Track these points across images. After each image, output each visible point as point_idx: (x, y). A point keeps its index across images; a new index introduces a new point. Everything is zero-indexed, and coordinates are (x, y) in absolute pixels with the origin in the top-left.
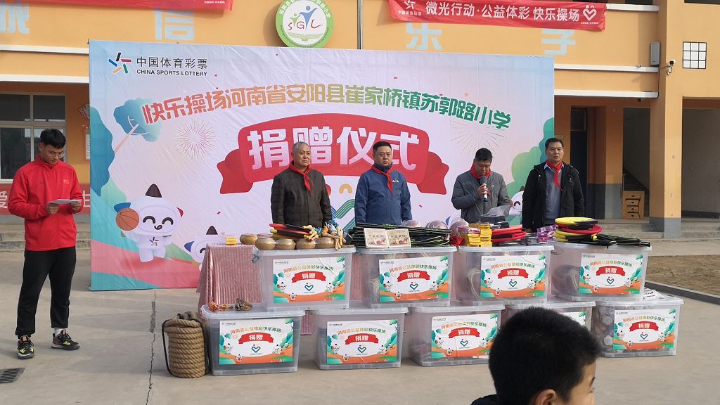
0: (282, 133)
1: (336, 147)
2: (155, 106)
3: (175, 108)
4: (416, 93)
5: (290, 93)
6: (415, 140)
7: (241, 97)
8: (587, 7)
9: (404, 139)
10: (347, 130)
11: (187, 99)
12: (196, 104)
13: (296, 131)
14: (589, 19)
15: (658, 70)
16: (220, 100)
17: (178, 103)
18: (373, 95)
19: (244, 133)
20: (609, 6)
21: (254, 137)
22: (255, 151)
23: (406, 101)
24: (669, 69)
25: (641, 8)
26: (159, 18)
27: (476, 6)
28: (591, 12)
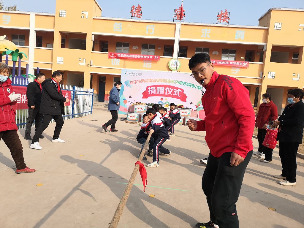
1: (165, 91)
2: (132, 81)
3: (135, 82)
4: (182, 82)
5: (157, 80)
6: (181, 91)
7: (147, 81)
8: (244, 62)
9: (179, 90)
10: (167, 88)
11: (138, 81)
12: (139, 81)
13: (157, 88)
14: (245, 65)
15: (261, 78)
16: (144, 81)
17: (136, 81)
18: (173, 82)
19: (147, 87)
20: (250, 62)
21: (149, 88)
22: (149, 91)
24: (264, 78)
25: (259, 63)
26: (144, 63)
27: (216, 61)
28: (245, 63)
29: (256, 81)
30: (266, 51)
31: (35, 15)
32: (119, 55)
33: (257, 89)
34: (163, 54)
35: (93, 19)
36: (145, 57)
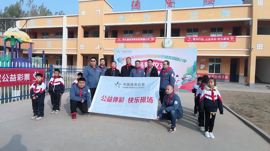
0: (143, 63)
2: (123, 58)
5: (144, 56)
7: (136, 57)
8: (231, 37)
14: (232, 39)
15: (250, 50)
16: (133, 57)
18: (159, 56)
20: (237, 36)
23: (165, 57)
24: (253, 50)
25: (246, 36)
26: (143, 43)
27: (204, 38)
29: (244, 53)
30: (252, 25)
31: (67, 16)
32: (123, 40)
33: (246, 60)
34: (160, 36)
35: (104, 14)
36: (144, 39)
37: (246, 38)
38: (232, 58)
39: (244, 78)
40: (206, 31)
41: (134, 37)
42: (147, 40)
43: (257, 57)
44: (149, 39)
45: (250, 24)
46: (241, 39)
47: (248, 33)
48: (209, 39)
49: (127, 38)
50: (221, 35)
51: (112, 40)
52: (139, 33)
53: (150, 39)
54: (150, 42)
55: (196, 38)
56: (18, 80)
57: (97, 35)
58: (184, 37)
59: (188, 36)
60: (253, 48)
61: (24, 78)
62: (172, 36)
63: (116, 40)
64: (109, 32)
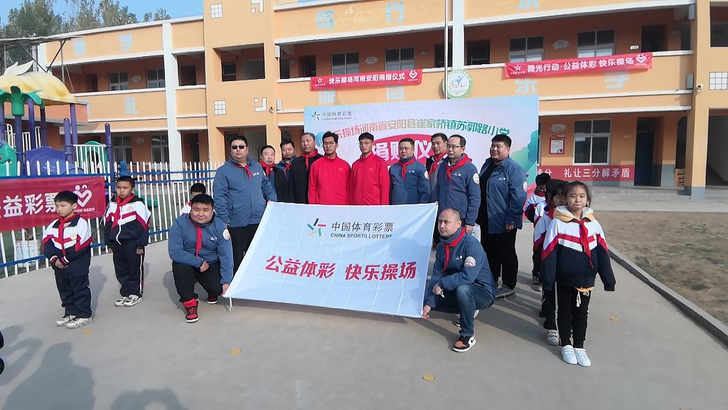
0: (385, 144)
4: (454, 121)
5: (389, 125)
7: (366, 128)
11: (343, 130)
13: (392, 143)
15: (691, 91)
16: (357, 130)
18: (431, 123)
20: (655, 54)
23: (448, 125)
24: (699, 91)
25: (681, 52)
26: (388, 89)
27: (560, 64)
28: (642, 58)
29: (676, 100)
30: (695, 20)
31: (172, 24)
32: (332, 81)
33: (682, 122)
34: (433, 66)
35: (275, 11)
36: (389, 77)
37: (679, 57)
38: (640, 116)
39: (674, 172)
40: (566, 44)
41: (361, 73)
42: (398, 77)
43: (711, 111)
44: (402, 76)
45: (691, 17)
46: (667, 62)
47: (686, 41)
48: (575, 66)
49: (342, 75)
50: (609, 53)
51: (301, 84)
52: (376, 59)
53: (407, 76)
54: (406, 82)
55: (535, 64)
56: (27, 212)
57: (258, 72)
58: (503, 65)
59: (513, 61)
60: (699, 86)
61: (46, 206)
62: (468, 61)
63: (313, 82)
64: (291, 62)
